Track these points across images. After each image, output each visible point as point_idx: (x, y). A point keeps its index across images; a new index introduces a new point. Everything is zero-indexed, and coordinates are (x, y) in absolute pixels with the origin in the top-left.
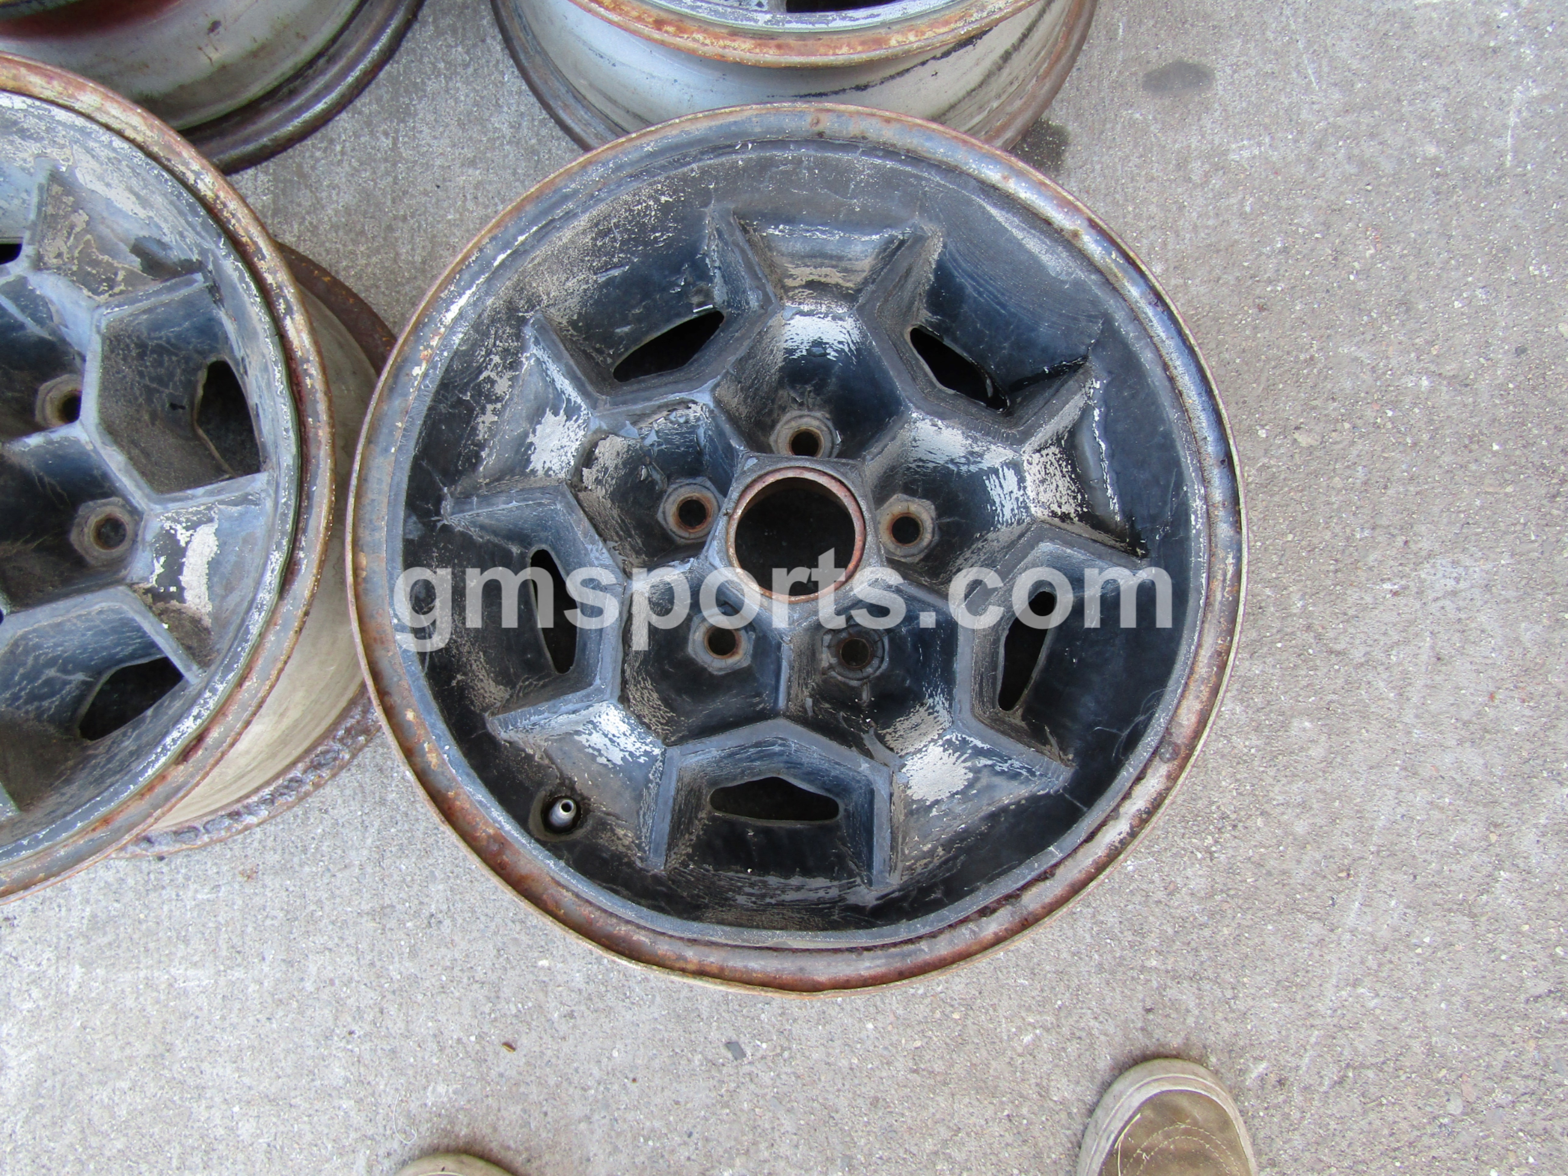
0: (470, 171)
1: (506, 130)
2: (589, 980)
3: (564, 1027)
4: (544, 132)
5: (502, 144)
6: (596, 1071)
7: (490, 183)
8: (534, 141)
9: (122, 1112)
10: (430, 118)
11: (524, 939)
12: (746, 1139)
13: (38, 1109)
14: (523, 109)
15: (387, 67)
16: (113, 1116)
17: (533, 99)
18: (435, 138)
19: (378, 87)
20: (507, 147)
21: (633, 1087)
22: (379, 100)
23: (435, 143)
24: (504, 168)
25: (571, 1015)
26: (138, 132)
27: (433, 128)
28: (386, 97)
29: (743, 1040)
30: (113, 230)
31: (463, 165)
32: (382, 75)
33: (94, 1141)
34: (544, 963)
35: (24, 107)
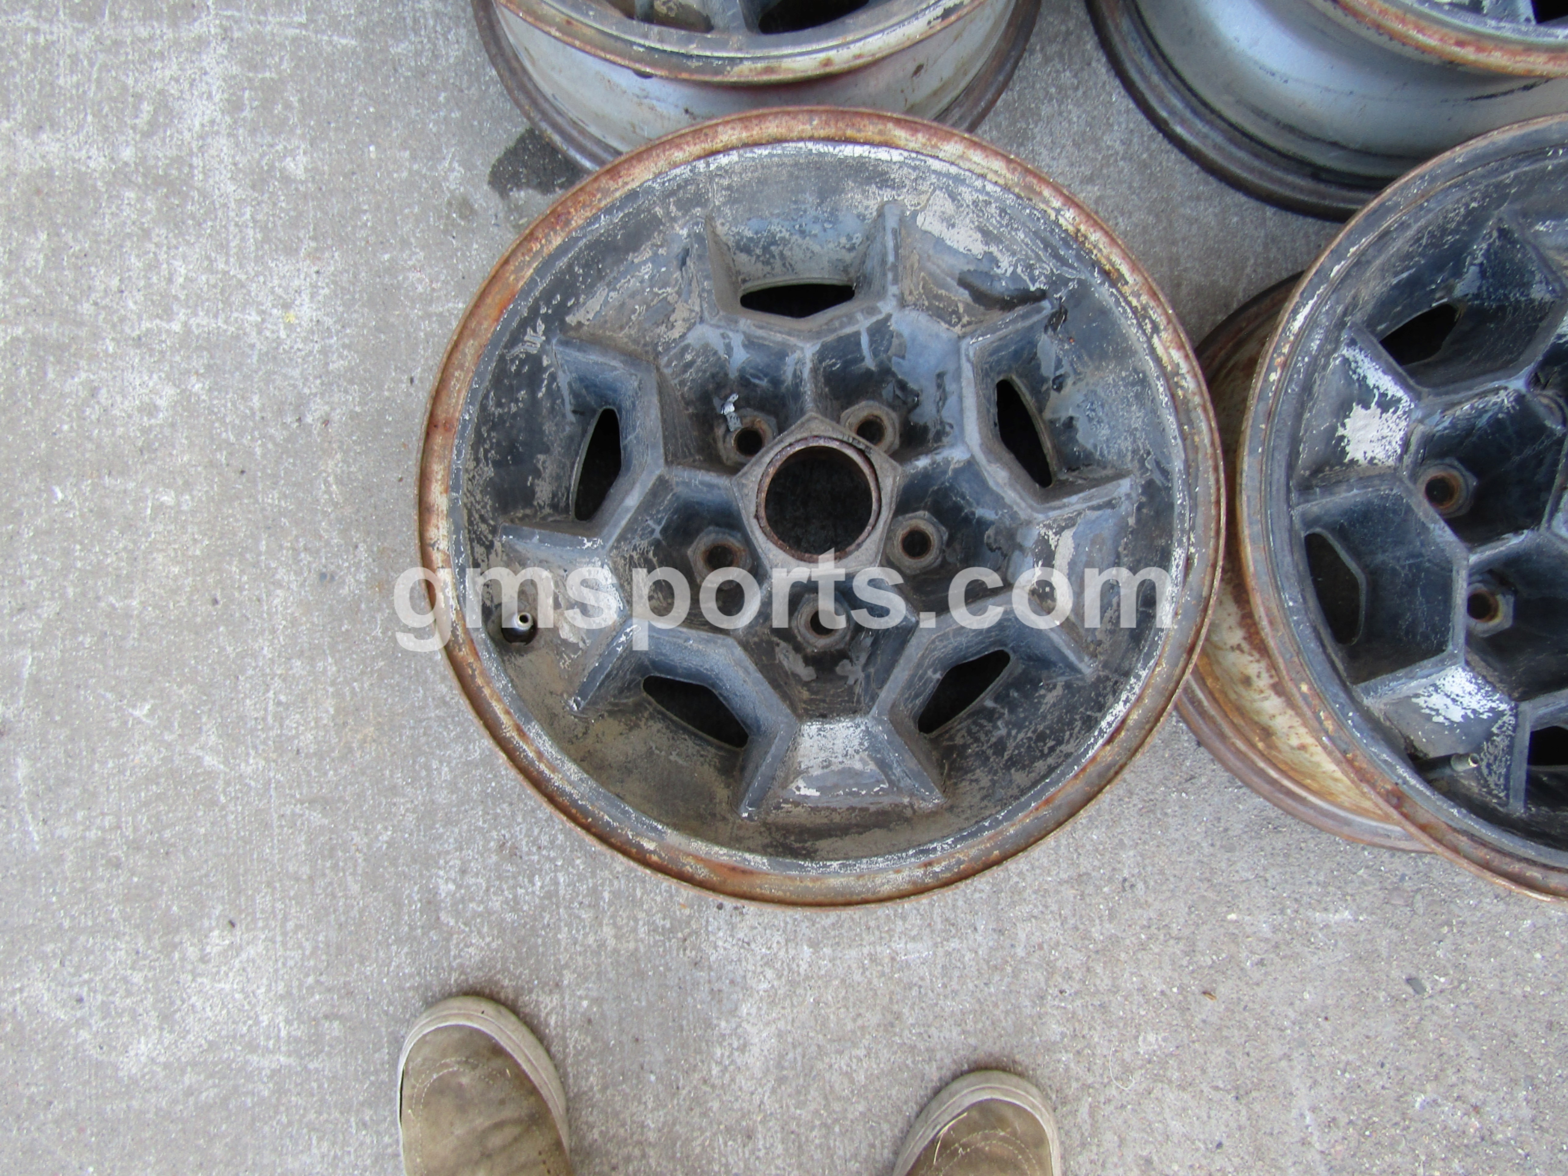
0: (1089, 188)
1: (1118, 146)
2: (1275, 929)
3: (1257, 974)
4: (1154, 146)
5: (1116, 161)
6: (1291, 1014)
7: (1109, 197)
8: (1145, 156)
9: (861, 1078)
10: (1047, 140)
11: (1211, 895)
12: (1435, 1066)
13: (781, 1080)
14: (1131, 126)
15: (1003, 96)
16: (852, 1081)
17: (1140, 117)
18: (1053, 159)
19: (997, 114)
20: (1121, 163)
21: (1327, 1025)
22: (998, 127)
23: (1055, 163)
24: (1121, 182)
25: (1261, 962)
26: (999, 176)
27: (1051, 150)
28: (1004, 124)
29: (1423, 975)
30: (939, 266)
31: (1081, 182)
32: (999, 103)
33: (837, 1106)
34: (1232, 916)
35: (901, 159)
